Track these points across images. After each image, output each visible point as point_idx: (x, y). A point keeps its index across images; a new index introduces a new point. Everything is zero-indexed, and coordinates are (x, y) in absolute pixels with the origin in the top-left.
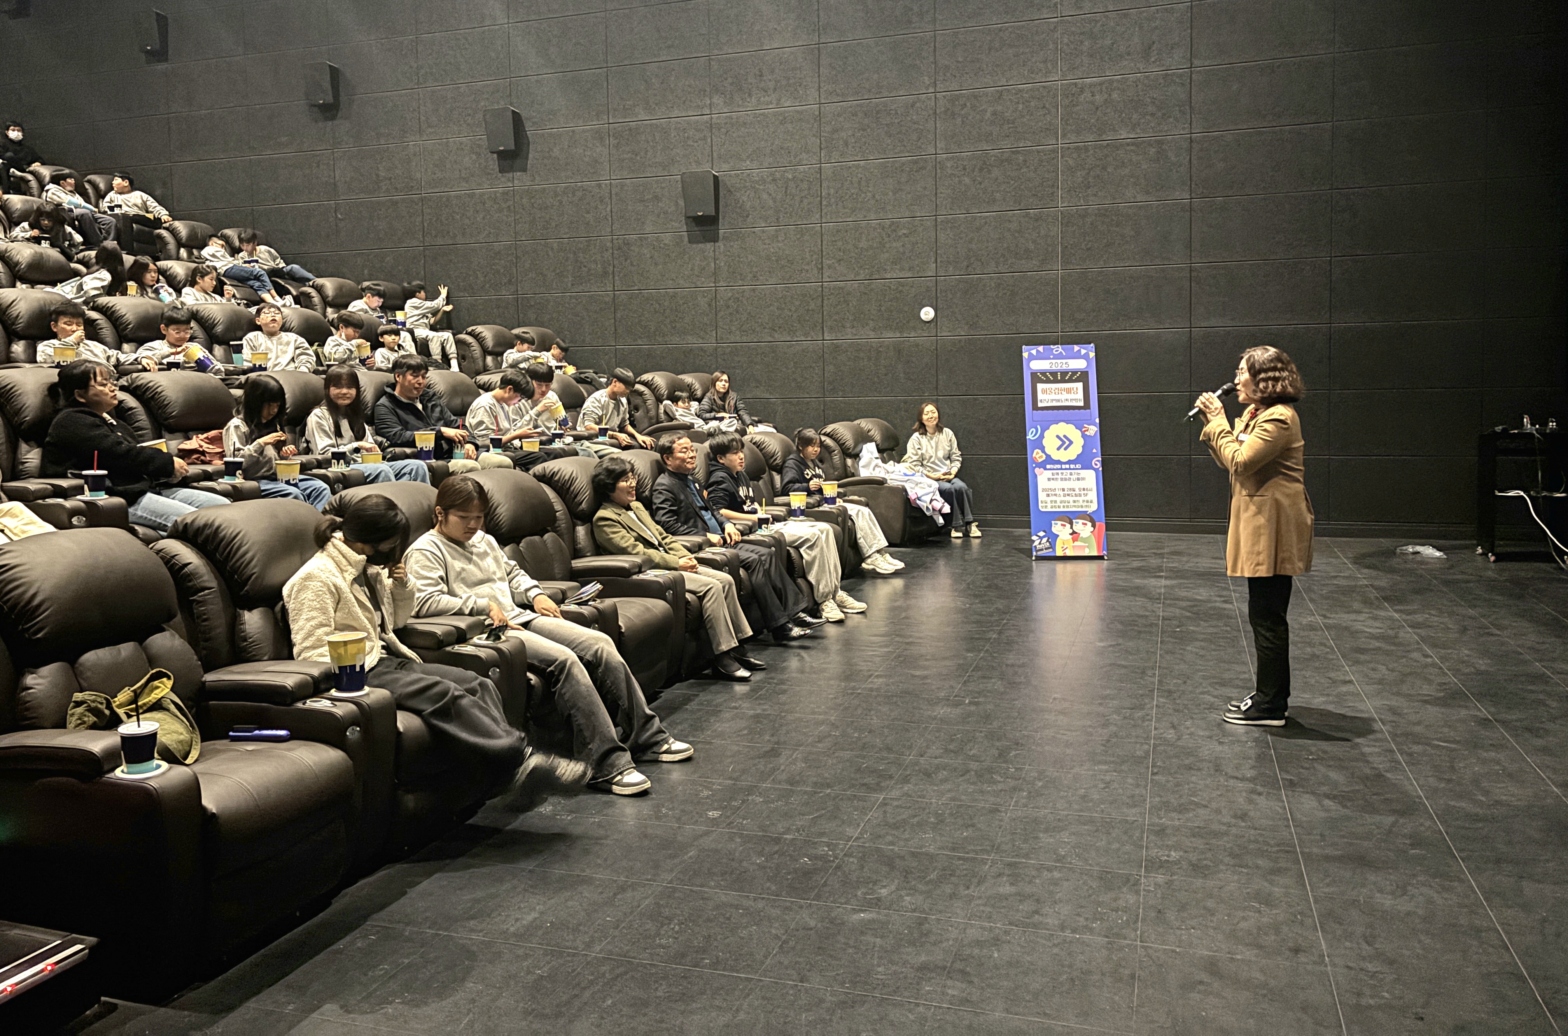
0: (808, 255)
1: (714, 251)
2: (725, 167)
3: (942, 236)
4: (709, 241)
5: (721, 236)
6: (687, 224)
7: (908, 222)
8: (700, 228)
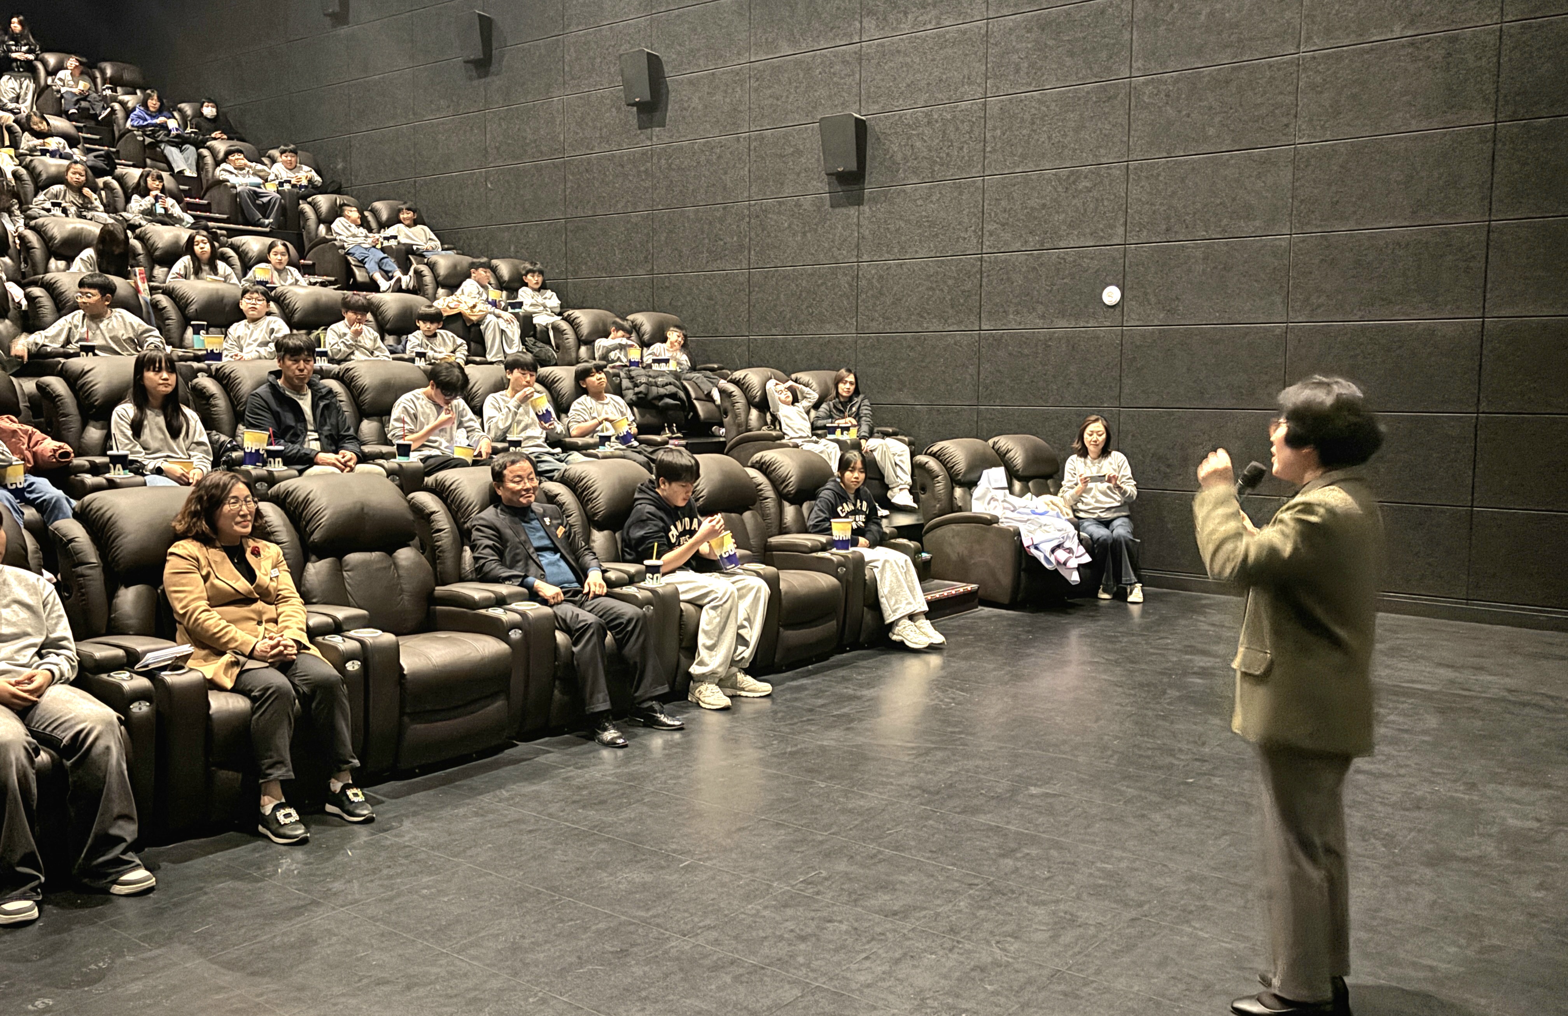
0: (966, 220)
1: (858, 218)
2: (876, 108)
3: (1135, 191)
4: (852, 204)
5: (866, 197)
6: (829, 184)
7: (1090, 171)
8: (845, 188)
